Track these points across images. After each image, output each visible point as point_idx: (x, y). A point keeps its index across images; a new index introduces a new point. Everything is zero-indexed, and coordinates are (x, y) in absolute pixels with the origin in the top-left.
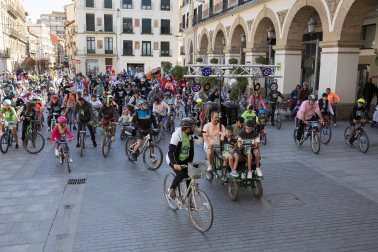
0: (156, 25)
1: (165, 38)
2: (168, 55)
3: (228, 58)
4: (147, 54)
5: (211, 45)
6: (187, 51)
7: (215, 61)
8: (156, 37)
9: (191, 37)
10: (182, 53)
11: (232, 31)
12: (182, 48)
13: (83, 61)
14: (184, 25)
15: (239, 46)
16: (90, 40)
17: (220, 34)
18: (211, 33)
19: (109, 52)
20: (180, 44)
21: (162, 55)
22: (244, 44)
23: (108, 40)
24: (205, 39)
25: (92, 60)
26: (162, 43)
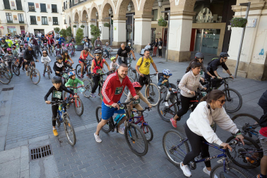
0: (49, 7)
1: (55, 15)
2: (57, 24)
3: (89, 24)
4: (45, 24)
5: (81, 18)
6: (68, 22)
7: (83, 26)
8: (49, 14)
9: (69, 14)
10: (65, 23)
11: (91, 10)
12: (65, 21)
13: (6, 27)
14: (65, 8)
15: (95, 18)
16: (8, 15)
17: (85, 12)
18: (80, 12)
19: (21, 22)
20: (64, 18)
21: (54, 24)
22: (97, 18)
23: (21, 15)
24: (77, 15)
25: (12, 27)
26: (53, 18)
